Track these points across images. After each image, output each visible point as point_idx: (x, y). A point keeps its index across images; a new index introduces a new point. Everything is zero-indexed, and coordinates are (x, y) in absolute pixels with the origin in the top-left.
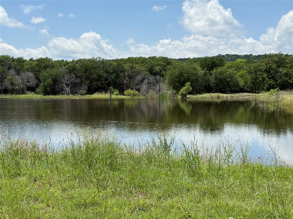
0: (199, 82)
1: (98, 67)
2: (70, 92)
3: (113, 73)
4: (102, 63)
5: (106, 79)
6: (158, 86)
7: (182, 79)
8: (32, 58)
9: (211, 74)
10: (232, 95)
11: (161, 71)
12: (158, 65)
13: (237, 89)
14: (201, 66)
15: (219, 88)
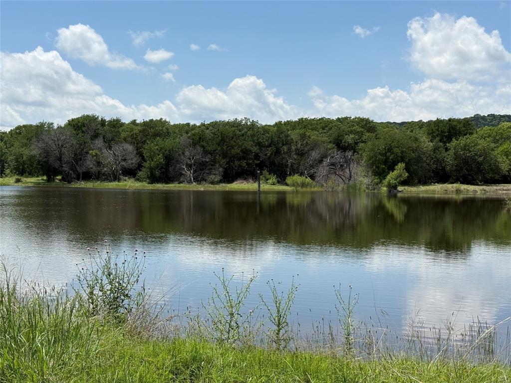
0: (425, 165)
1: (243, 135)
2: (192, 178)
3: (270, 146)
4: (250, 128)
5: (257, 156)
6: (347, 171)
7: (391, 158)
8: (135, 120)
9: (447, 150)
10: (484, 187)
11: (356, 143)
12: (351, 132)
13: (497, 177)
14: (428, 134)
15: (461, 174)
